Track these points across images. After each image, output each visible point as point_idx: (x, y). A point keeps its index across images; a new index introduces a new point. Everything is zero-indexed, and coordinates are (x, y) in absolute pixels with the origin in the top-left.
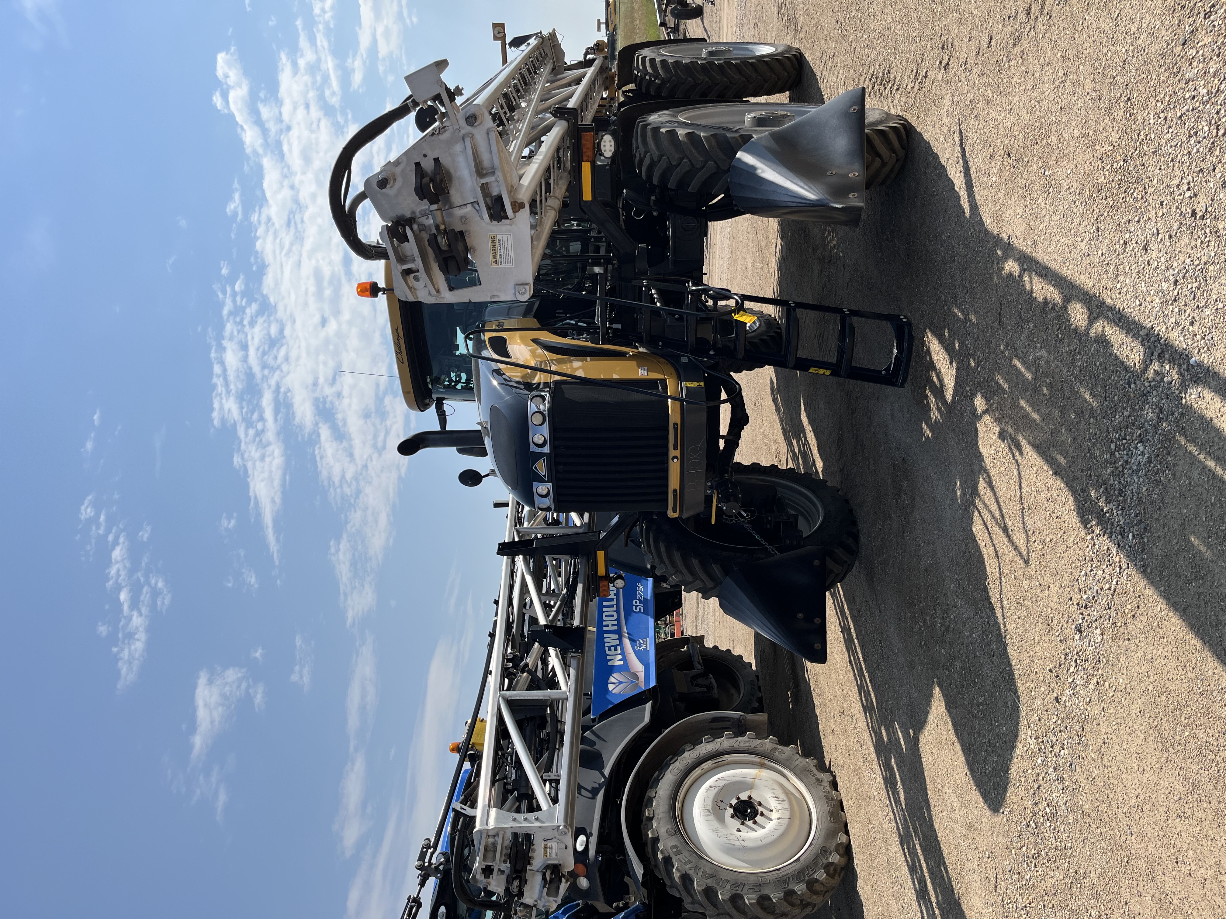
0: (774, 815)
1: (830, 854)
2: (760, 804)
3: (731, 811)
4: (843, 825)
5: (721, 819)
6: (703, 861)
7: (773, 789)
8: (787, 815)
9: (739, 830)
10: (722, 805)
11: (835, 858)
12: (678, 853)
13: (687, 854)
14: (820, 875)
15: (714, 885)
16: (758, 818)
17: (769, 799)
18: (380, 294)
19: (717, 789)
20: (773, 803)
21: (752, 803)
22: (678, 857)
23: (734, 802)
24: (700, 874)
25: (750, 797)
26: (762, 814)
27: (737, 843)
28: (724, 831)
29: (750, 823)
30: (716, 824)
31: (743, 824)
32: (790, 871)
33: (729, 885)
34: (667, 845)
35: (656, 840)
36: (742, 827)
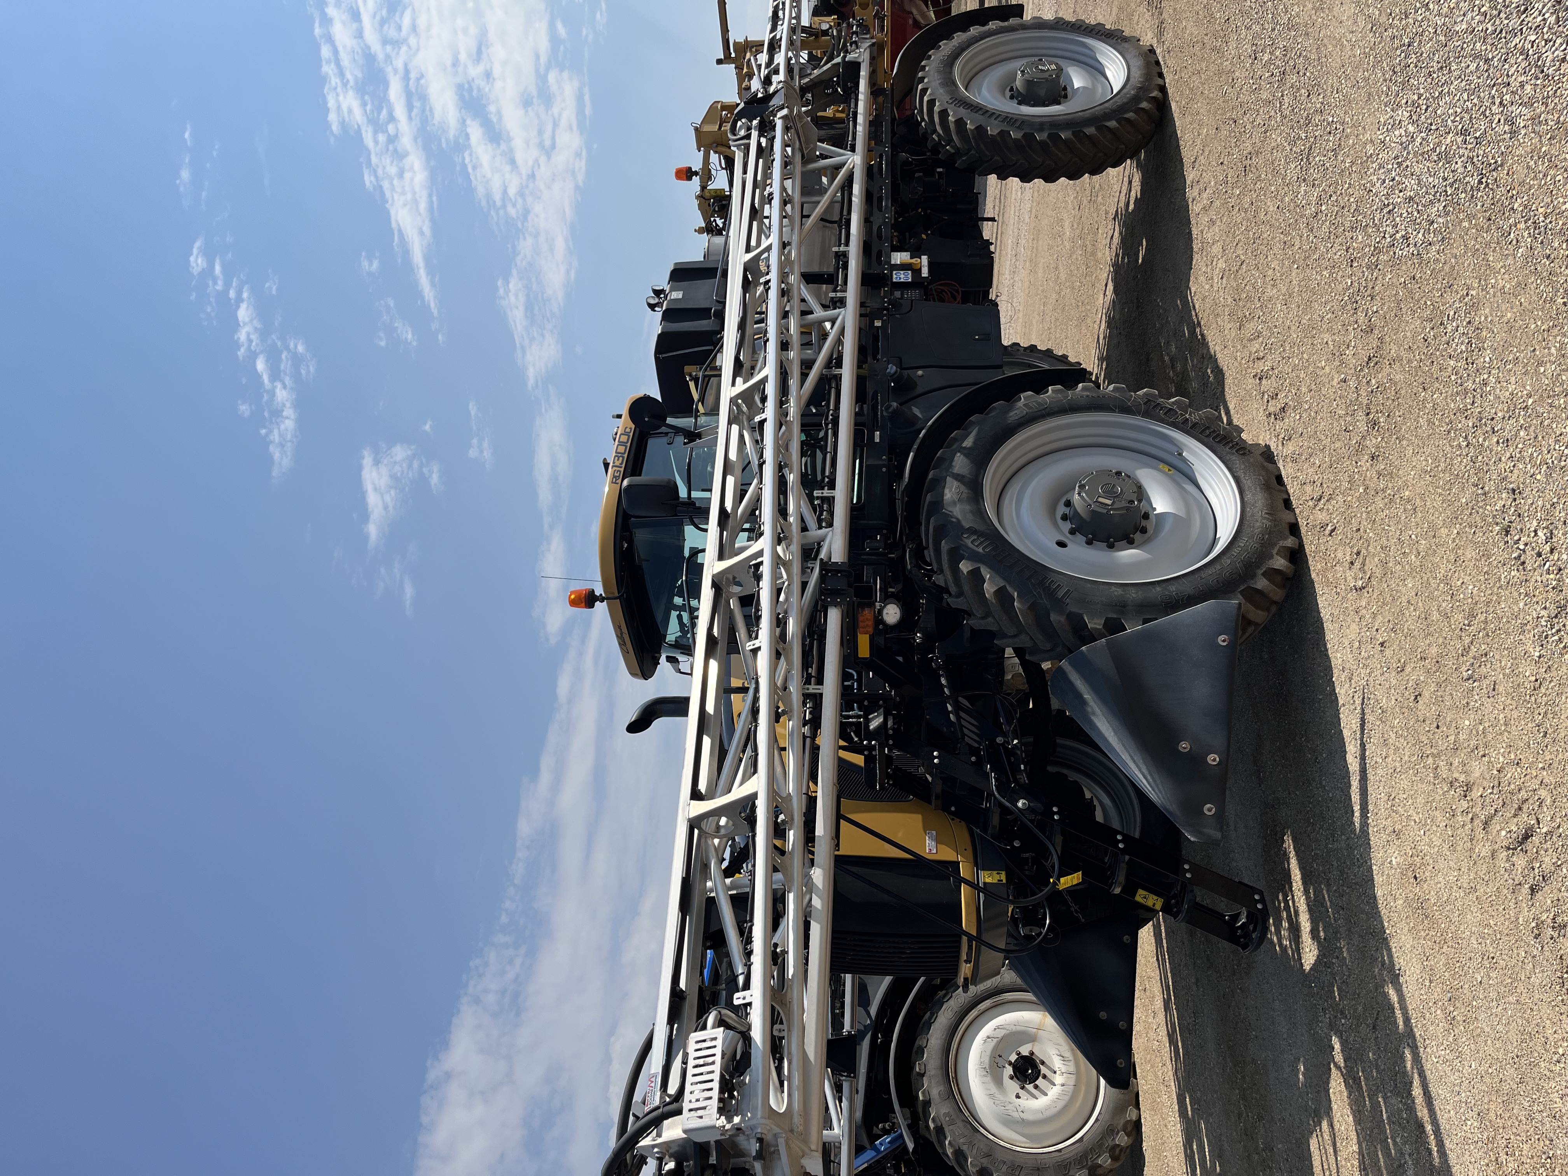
0: (1058, 1079)
1: (1117, 1134)
2: (1043, 1063)
3: (1009, 1070)
4: (1134, 1096)
5: (998, 1081)
6: (978, 1135)
7: (1058, 1044)
8: (1072, 1080)
9: (1018, 1097)
10: (1001, 1062)
11: (1122, 1139)
12: (952, 1123)
13: (961, 1124)
14: (1105, 1160)
15: (990, 1166)
16: (1040, 1082)
17: (1053, 1057)
18: (597, 604)
19: (995, 1040)
20: (1057, 1063)
21: (1034, 1060)
22: (951, 1127)
23: (1013, 1058)
24: (975, 1151)
25: (1032, 1053)
26: (1045, 1077)
27: (1015, 1115)
28: (1002, 1098)
29: (1030, 1087)
30: (994, 1089)
31: (1023, 1088)
32: (1072, 1154)
33: (1005, 1167)
34: (939, 1111)
35: (927, 1103)
36: (1022, 1093)
